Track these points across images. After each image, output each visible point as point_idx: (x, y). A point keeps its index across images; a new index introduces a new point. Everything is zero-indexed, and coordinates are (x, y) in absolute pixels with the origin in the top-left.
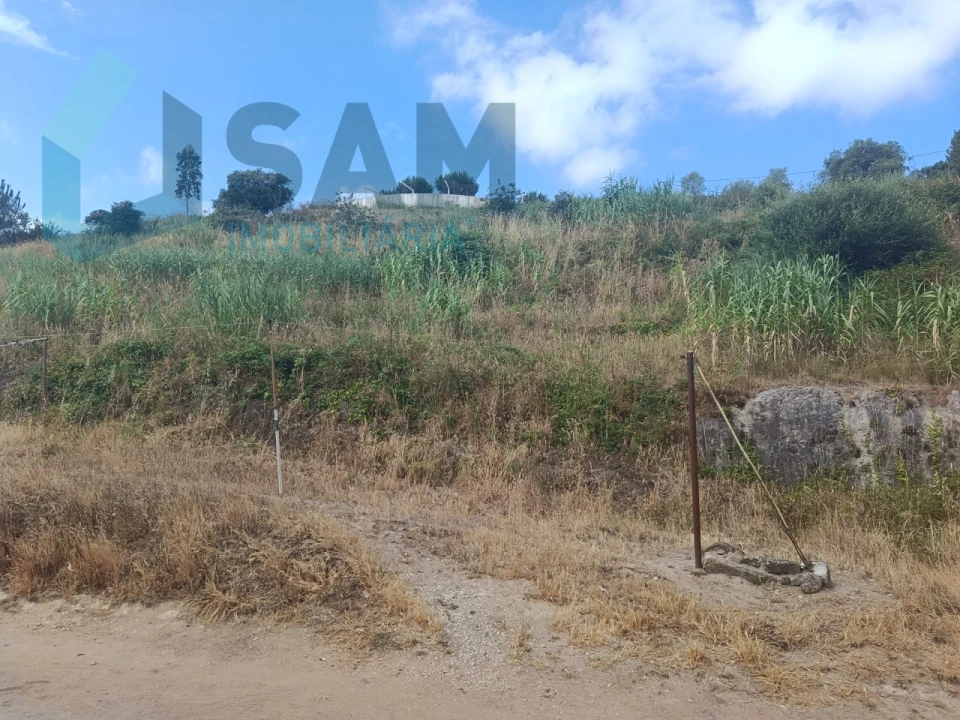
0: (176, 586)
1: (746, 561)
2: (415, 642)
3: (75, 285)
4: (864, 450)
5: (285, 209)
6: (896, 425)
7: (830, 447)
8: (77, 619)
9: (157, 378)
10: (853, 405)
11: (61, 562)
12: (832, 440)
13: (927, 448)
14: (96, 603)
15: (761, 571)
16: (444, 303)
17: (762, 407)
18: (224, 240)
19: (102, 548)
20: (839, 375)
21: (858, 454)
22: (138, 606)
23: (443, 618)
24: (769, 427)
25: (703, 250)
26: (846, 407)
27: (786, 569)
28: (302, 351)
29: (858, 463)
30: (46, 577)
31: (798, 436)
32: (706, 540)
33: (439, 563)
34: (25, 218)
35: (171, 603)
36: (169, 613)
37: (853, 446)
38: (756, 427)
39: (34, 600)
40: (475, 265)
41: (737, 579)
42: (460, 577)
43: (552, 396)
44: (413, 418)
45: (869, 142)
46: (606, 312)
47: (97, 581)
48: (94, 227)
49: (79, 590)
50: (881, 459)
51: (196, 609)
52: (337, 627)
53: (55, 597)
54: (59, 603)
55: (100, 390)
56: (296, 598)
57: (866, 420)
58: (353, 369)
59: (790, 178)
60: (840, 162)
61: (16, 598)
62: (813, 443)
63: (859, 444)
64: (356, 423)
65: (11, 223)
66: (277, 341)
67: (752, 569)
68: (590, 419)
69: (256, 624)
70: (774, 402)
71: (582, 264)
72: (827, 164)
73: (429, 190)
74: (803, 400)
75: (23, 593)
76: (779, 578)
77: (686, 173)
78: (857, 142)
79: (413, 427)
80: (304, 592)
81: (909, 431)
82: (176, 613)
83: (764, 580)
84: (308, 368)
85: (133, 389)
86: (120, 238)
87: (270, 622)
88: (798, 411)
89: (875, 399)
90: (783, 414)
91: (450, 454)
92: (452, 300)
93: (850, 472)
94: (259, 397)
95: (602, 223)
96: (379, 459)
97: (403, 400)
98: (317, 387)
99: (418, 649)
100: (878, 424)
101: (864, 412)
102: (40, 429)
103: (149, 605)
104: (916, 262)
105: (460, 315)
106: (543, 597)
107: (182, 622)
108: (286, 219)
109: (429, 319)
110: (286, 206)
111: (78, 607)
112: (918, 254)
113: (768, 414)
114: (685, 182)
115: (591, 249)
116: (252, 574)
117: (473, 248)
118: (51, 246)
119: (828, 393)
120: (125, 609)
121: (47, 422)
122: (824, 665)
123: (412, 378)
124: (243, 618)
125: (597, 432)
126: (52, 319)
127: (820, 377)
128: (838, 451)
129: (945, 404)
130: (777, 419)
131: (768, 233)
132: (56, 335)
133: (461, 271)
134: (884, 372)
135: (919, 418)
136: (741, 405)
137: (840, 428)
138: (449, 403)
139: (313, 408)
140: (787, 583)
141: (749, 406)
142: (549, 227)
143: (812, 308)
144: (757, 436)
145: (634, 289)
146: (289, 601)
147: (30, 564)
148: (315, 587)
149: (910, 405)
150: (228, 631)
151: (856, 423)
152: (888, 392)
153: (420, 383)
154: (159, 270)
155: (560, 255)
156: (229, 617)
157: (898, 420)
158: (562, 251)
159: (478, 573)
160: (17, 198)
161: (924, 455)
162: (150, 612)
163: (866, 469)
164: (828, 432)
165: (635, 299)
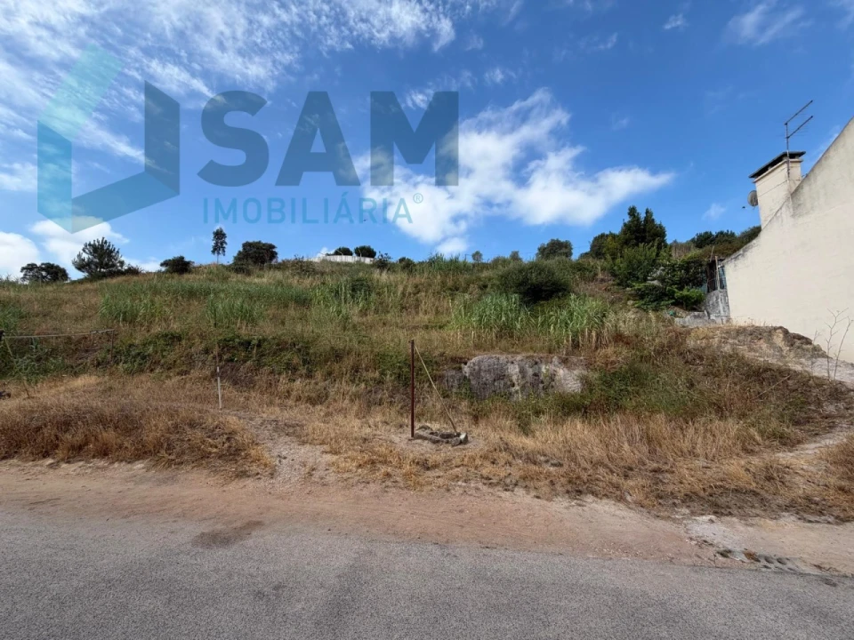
0: (145, 453)
1: (432, 433)
2: (258, 474)
3: (141, 301)
4: (516, 383)
5: (273, 262)
6: (530, 372)
7: (502, 382)
8: (89, 471)
9: (178, 351)
10: (512, 363)
11: (86, 444)
12: (502, 379)
13: (542, 382)
14: (102, 463)
15: (438, 438)
16: (339, 312)
17: (474, 364)
18: (235, 278)
19: (109, 436)
20: (513, 350)
21: (513, 385)
22: (124, 463)
23: (277, 463)
24: (477, 374)
25: (470, 289)
26: (509, 364)
27: (449, 436)
28: (256, 337)
29: (513, 389)
30: (77, 452)
31: (488, 377)
32: (417, 425)
33: (288, 439)
34: (122, 263)
35: (141, 461)
36: (139, 466)
37: (511, 381)
38: (471, 374)
39: (69, 462)
40: (361, 294)
41: (426, 442)
42: (294, 445)
43: (380, 360)
44: (310, 371)
45: (557, 240)
46: (423, 318)
47: (104, 452)
48: (163, 269)
49: (94, 457)
50: (523, 388)
51: (152, 463)
52: (223, 468)
53: (80, 461)
54: (81, 463)
55: (144, 358)
56: (206, 456)
57: (517, 370)
58: (282, 347)
59: (521, 256)
60: (545, 249)
61: (58, 462)
62: (495, 380)
63: (514, 381)
64: (280, 374)
65: (114, 265)
66: (244, 331)
67: (434, 437)
68: (396, 371)
69: (183, 469)
70: (479, 361)
71: (415, 294)
72: (539, 249)
73: (351, 254)
74: (491, 361)
75: (63, 460)
76: (445, 440)
77: (474, 252)
78: (552, 240)
79: (309, 375)
80: (210, 453)
81: (535, 375)
82: (142, 465)
83: (438, 441)
84: (259, 346)
85: (163, 356)
86: (176, 275)
87: (189, 468)
88: (489, 366)
89: (522, 360)
90: (483, 367)
91: (325, 389)
92: (344, 311)
93: (510, 394)
94: (232, 360)
95: (426, 275)
96: (288, 392)
97: (305, 362)
98: (263, 355)
99: (259, 476)
100: (522, 371)
101: (517, 366)
102: (107, 378)
103: (129, 463)
104: (559, 298)
105: (347, 319)
106: (330, 452)
107: (144, 470)
108: (270, 267)
109: (331, 321)
110: (274, 260)
111: (91, 465)
112: (560, 294)
113: (477, 367)
114: (474, 256)
115: (420, 287)
116: (186, 445)
117: (362, 285)
118: (135, 278)
119: (503, 358)
120: (116, 465)
121: (111, 374)
122: (437, 474)
123: (311, 351)
124: (176, 466)
125: (399, 377)
126: (124, 320)
127: (505, 350)
128: (505, 384)
129: (551, 363)
130: (480, 369)
131: (498, 283)
132: (124, 328)
133: (353, 297)
134: (532, 348)
135: (540, 368)
136: (466, 364)
137: (506, 374)
138: (329, 363)
139: (259, 365)
140: (448, 442)
141: (468, 364)
142: (401, 276)
143: (504, 319)
144: (471, 378)
145: (437, 307)
146: (202, 457)
147: (69, 445)
148: (215, 450)
149: (536, 363)
150: (166, 473)
151: (514, 371)
152: (527, 357)
153: (315, 353)
154: (192, 294)
155: (404, 290)
156: (170, 466)
157: (531, 370)
158: (405, 288)
159: (304, 443)
160: (118, 252)
161: (541, 386)
162: (129, 466)
163: (517, 392)
164: (501, 376)
165: (437, 312)
